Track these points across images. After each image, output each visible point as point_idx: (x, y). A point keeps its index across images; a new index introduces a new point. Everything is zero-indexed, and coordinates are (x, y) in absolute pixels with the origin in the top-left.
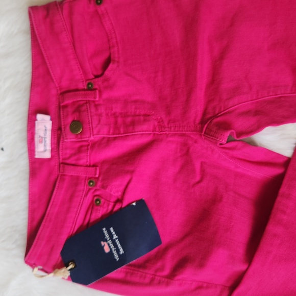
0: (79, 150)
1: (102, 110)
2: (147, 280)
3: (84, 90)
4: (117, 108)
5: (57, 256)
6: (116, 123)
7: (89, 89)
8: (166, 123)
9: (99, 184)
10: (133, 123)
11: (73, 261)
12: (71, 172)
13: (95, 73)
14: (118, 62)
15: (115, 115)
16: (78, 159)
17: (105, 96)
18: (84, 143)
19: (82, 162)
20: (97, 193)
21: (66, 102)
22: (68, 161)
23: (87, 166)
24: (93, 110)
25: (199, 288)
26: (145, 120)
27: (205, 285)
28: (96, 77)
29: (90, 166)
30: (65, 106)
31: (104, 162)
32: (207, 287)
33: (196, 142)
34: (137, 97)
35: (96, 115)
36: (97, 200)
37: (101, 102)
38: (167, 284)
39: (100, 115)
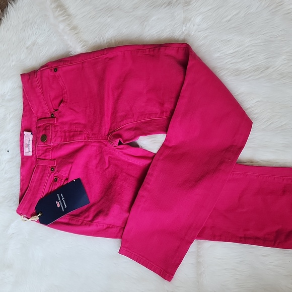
0: (46, 151)
1: (58, 128)
2: (80, 223)
3: (49, 118)
4: (66, 128)
5: (33, 210)
6: (65, 135)
7: (52, 117)
8: (91, 135)
9: (56, 170)
10: (73, 136)
11: (41, 212)
12: (42, 163)
13: (55, 109)
14: (66, 102)
15: (65, 132)
16: (45, 156)
17: (60, 121)
18: (49, 147)
19: (47, 158)
20: (56, 175)
21: (39, 125)
22: (40, 157)
23: (50, 160)
24: (53, 129)
25: (108, 228)
26: (80, 134)
27: (111, 226)
28: (56, 110)
29: (52, 160)
30: (39, 127)
31: (59, 157)
32: (112, 227)
33: (106, 146)
34: (76, 121)
35: (54, 131)
36: (55, 179)
37: (58, 124)
38: (90, 225)
39: (57, 132)
